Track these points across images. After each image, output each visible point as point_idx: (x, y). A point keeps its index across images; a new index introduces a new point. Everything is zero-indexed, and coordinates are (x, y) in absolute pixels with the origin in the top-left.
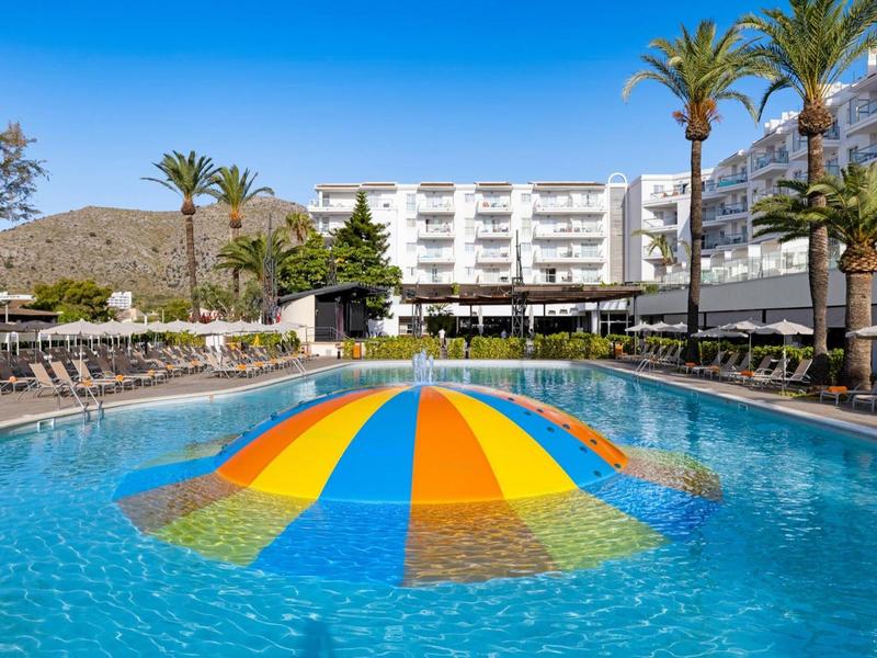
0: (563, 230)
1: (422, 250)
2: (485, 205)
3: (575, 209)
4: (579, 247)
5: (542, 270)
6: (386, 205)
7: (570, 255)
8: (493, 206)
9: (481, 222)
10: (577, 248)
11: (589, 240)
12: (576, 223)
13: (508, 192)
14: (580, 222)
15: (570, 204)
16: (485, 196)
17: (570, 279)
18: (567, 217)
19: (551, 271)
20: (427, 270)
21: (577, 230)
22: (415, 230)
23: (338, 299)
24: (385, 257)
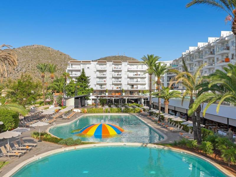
0: (135, 75)
1: (98, 80)
2: (115, 68)
3: (138, 69)
4: (140, 79)
5: (130, 85)
6: (88, 68)
7: (137, 81)
8: (117, 68)
9: (114, 72)
10: (139, 80)
11: (142, 77)
12: (139, 73)
13: (121, 64)
14: (140, 73)
15: (137, 68)
16: (115, 65)
17: (137, 88)
18: (137, 71)
19: (133, 86)
20: (99, 85)
21: (139, 75)
22: (96, 74)
23: (80, 98)
24: (89, 85)
